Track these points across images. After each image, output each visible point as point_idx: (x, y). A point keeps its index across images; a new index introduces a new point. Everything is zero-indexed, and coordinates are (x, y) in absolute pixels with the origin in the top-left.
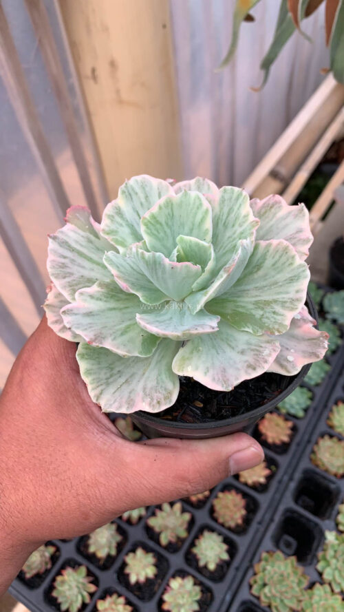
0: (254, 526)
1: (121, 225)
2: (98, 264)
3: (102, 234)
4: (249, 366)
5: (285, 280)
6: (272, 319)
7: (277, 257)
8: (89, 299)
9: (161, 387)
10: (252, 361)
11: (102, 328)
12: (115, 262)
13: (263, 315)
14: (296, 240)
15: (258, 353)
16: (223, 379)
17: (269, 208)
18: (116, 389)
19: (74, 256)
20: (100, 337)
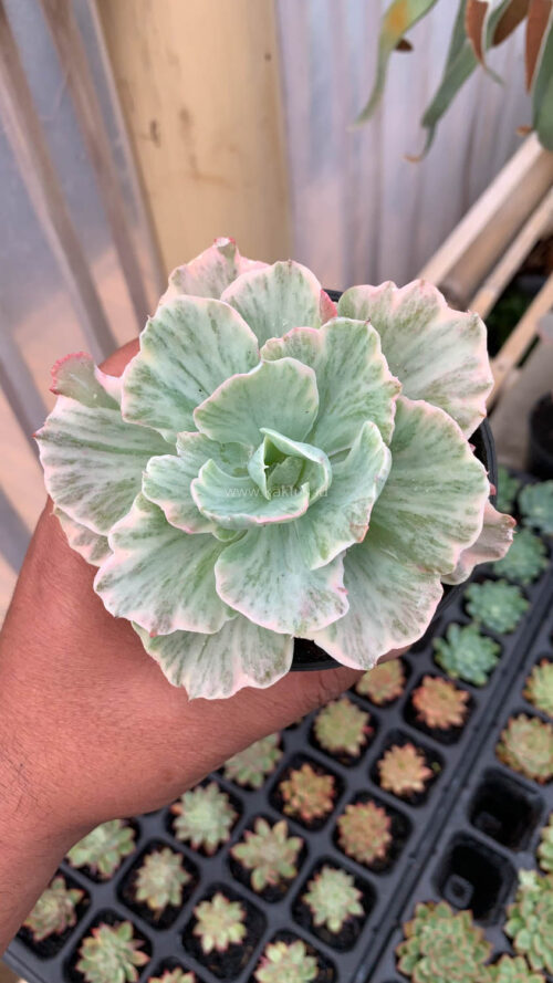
0: (404, 859)
1: (156, 397)
2: (129, 452)
3: (126, 420)
4: (397, 625)
5: (448, 484)
6: (429, 551)
7: (433, 437)
8: (131, 540)
9: (268, 646)
10: (400, 615)
11: (163, 587)
12: (165, 485)
13: (414, 540)
14: (464, 385)
15: (408, 601)
16: (360, 650)
17: (414, 312)
18: (200, 650)
19: (86, 453)
20: (165, 614)
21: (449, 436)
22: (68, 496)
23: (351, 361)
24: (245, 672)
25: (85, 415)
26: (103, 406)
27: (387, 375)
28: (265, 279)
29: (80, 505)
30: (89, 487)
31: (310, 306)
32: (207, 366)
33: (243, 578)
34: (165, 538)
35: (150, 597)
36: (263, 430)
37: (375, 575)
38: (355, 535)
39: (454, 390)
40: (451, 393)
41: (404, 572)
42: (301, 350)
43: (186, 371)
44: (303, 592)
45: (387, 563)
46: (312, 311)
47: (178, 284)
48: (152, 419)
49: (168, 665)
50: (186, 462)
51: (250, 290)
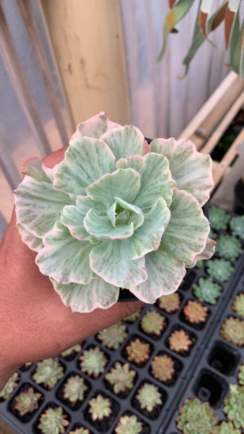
1: (69, 179)
2: (54, 202)
3: (55, 189)
4: (165, 285)
5: (192, 226)
6: (182, 254)
7: (187, 206)
8: (52, 241)
9: (108, 290)
10: (167, 281)
11: (66, 263)
12: (70, 218)
13: (175, 249)
14: (201, 185)
15: (171, 275)
16: (149, 295)
17: (182, 152)
18: (78, 291)
19: (35, 201)
20: (66, 275)
21: (194, 206)
22: (26, 220)
23: (155, 171)
24: (98, 302)
25: (36, 185)
26: (45, 181)
27: (170, 179)
28: (120, 132)
29: (31, 224)
30: (35, 216)
31: (138, 145)
32: (92, 167)
33: (101, 261)
34: (67, 241)
35: (59, 267)
36: (115, 198)
37: (157, 263)
38: (154, 247)
39: (197, 186)
40: (195, 188)
41: (171, 263)
42: (135, 165)
43: (83, 169)
44: (128, 269)
45: (163, 258)
46: (139, 148)
47: (80, 130)
48: (67, 189)
49: (64, 296)
50: (80, 209)
51: (113, 136)
